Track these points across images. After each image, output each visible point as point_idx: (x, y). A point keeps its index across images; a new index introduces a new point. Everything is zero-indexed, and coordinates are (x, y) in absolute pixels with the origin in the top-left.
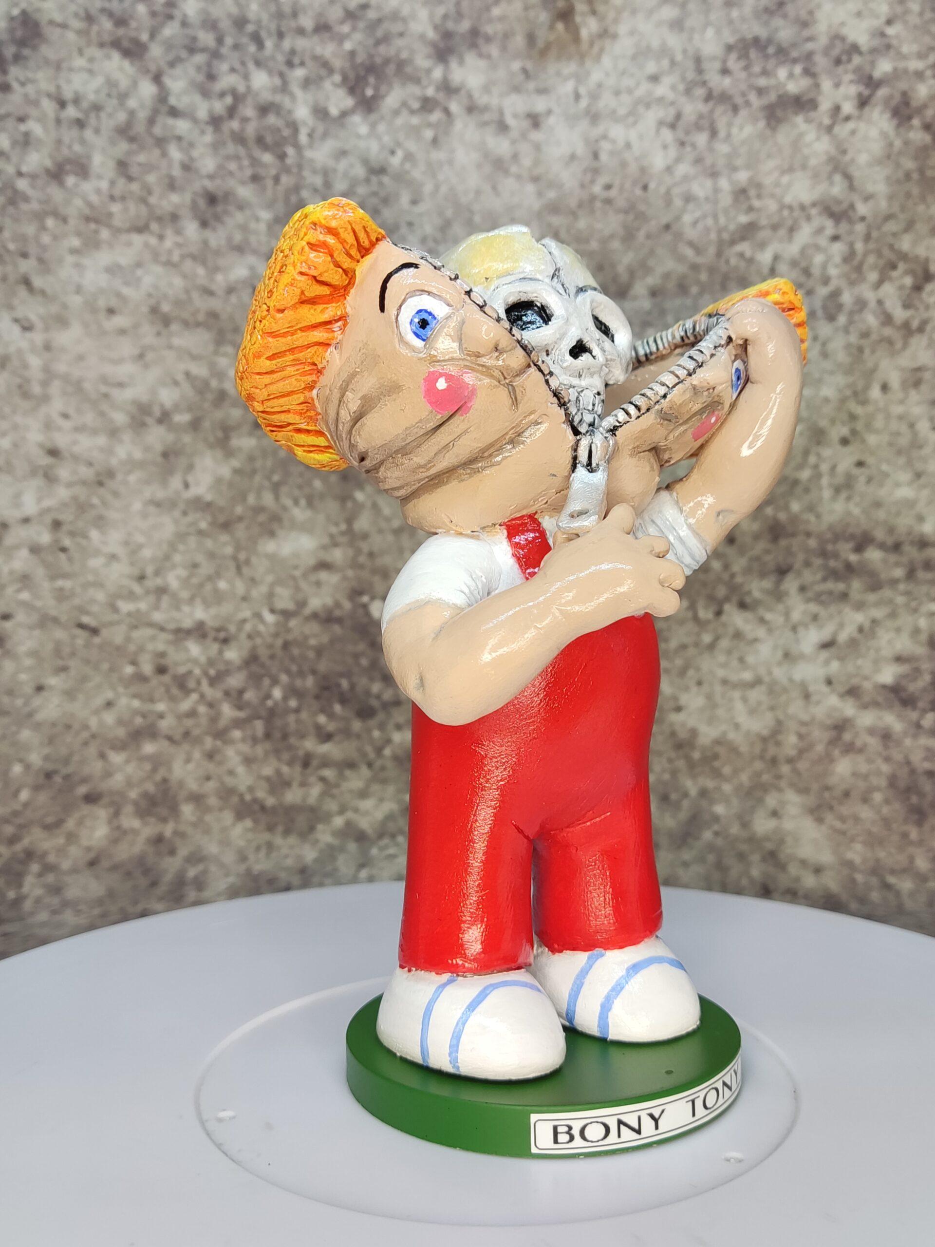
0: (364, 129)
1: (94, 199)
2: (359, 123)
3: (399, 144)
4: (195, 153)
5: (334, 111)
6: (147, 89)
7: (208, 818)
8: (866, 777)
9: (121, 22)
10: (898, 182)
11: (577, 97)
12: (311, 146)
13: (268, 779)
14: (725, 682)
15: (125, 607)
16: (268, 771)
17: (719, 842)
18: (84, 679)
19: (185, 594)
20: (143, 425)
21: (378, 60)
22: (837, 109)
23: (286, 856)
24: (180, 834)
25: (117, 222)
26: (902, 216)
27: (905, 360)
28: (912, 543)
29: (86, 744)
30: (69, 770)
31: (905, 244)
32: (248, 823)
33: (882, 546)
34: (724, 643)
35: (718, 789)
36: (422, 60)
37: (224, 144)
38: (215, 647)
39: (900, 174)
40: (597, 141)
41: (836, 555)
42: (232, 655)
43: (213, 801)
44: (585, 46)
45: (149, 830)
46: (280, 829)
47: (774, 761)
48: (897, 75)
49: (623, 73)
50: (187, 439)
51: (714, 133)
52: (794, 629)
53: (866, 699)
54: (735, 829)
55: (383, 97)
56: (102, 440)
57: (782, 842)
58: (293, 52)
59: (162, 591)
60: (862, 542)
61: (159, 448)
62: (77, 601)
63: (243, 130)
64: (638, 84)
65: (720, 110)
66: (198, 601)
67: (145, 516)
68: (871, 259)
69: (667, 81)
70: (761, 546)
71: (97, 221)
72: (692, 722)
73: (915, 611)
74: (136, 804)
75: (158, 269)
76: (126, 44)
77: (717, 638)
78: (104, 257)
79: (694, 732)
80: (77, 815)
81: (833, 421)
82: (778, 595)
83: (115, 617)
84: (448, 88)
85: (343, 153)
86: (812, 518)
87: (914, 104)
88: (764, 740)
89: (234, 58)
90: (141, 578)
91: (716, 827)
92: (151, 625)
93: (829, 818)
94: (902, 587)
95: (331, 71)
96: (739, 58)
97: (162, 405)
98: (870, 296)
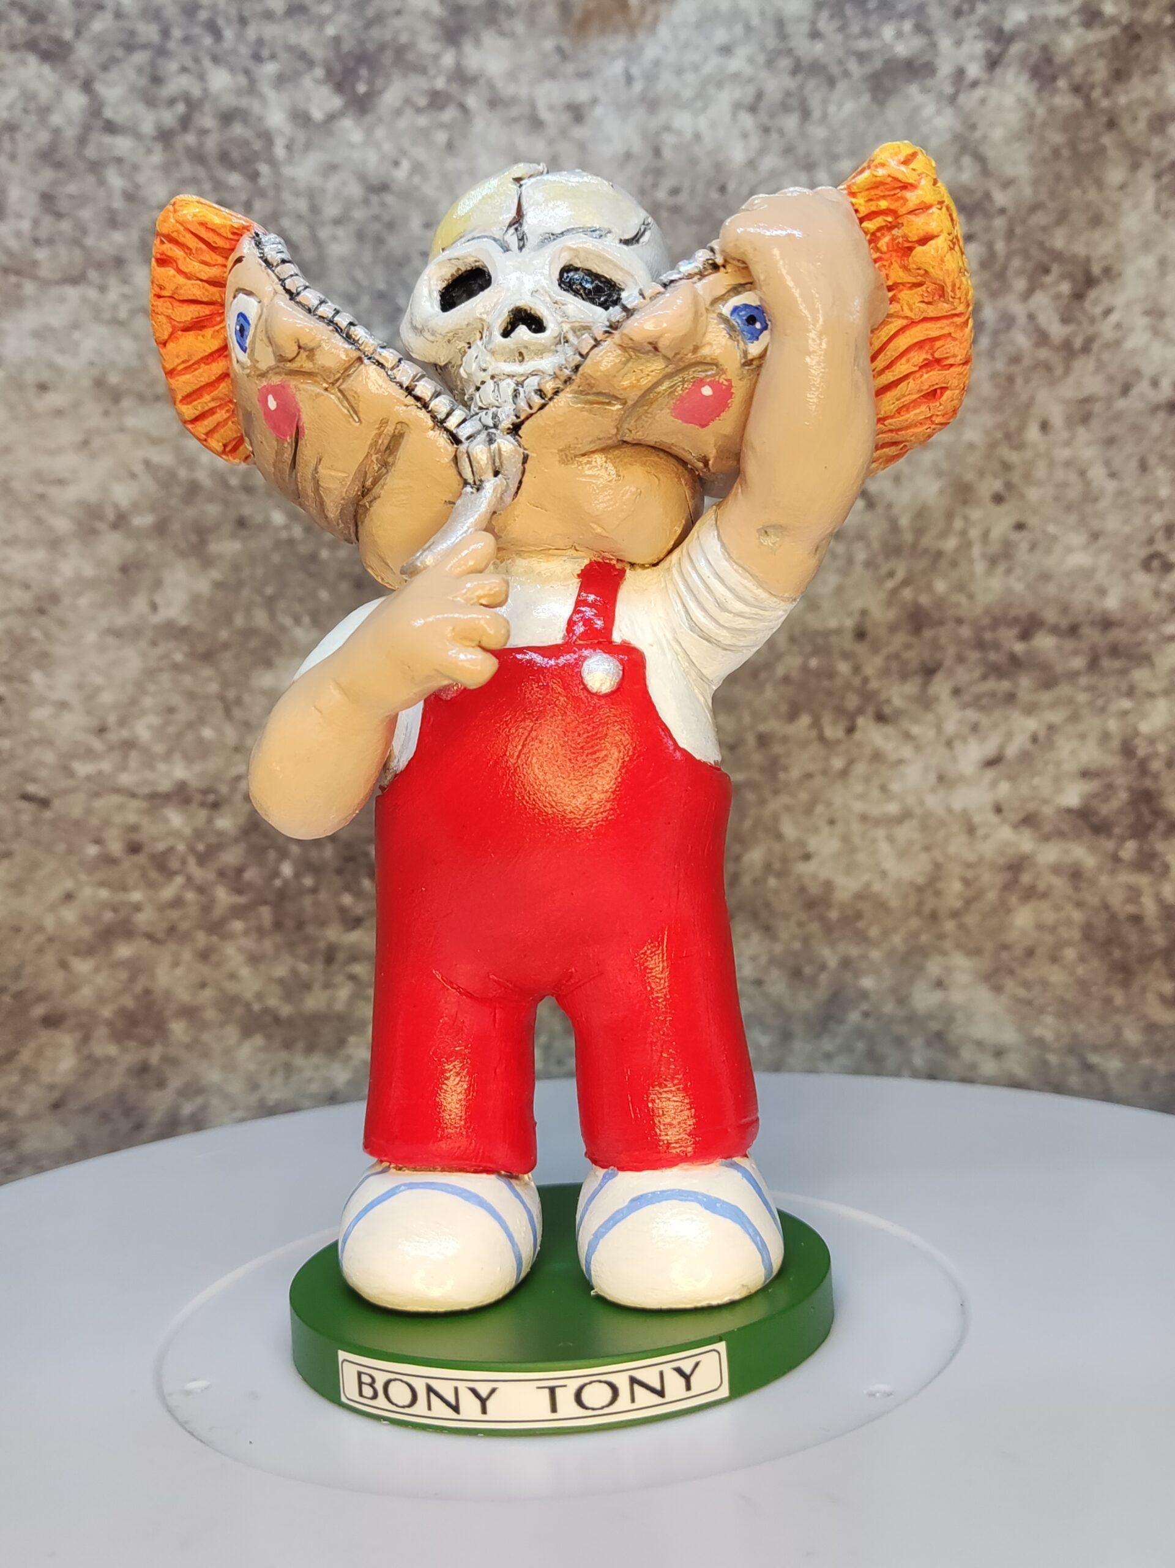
0: (357, 136)
1: (13, 244)
2: (350, 129)
3: (403, 153)
4: (141, 178)
5: (317, 115)
6: (75, 101)
7: (207, 1037)
8: (1053, 929)
9: (37, 17)
10: (1045, 161)
11: (629, 79)
12: (290, 160)
13: (281, 981)
14: (864, 818)
15: (83, 769)
16: (281, 971)
17: (870, 1024)
18: (35, 866)
19: (159, 748)
20: (94, 532)
21: (370, 47)
22: (960, 73)
23: (310, 1080)
24: (171, 1061)
25: (44, 272)
26: (1051, 205)
27: (1068, 390)
28: (1093, 623)
29: (40, 950)
30: (22, 985)
31: (1059, 240)
32: (258, 1040)
33: (1055, 630)
34: (860, 768)
35: (864, 957)
36: (427, 44)
37: (177, 164)
38: (203, 814)
39: (1046, 151)
40: (657, 134)
41: (996, 646)
42: (225, 823)
43: (211, 1014)
44: (635, 13)
45: (129, 1057)
46: (301, 1045)
47: (934, 916)
48: (1034, 24)
49: (686, 45)
50: (151, 547)
51: (806, 114)
52: (949, 744)
53: (1047, 828)
54: (889, 1008)
55: (380, 93)
56: (40, 555)
57: (950, 1020)
58: (260, 42)
59: (129, 745)
60: (1029, 627)
61: (115, 560)
62: (19, 765)
63: (201, 145)
64: (706, 58)
65: (811, 84)
66: (177, 756)
67: (102, 649)
68: (1016, 263)
69: (742, 52)
70: (900, 639)
71: (18, 273)
72: (825, 874)
73: (1103, 710)
74: (110, 1024)
75: (102, 330)
76: (44, 45)
77: (851, 762)
78: (30, 319)
79: (828, 886)
80: (32, 1045)
81: (981, 474)
82: (926, 702)
83: (71, 783)
84: (462, 78)
85: (331, 169)
86: (963, 600)
87: (1059, 60)
88: (920, 889)
89: (184, 55)
90: (102, 730)
91: (865, 1006)
92: (117, 790)
93: (1010, 985)
94: (1084, 681)
95: (311, 64)
96: (832, 17)
97: (116, 506)
98: (1018, 310)
